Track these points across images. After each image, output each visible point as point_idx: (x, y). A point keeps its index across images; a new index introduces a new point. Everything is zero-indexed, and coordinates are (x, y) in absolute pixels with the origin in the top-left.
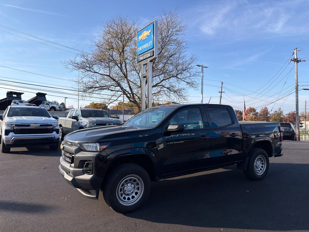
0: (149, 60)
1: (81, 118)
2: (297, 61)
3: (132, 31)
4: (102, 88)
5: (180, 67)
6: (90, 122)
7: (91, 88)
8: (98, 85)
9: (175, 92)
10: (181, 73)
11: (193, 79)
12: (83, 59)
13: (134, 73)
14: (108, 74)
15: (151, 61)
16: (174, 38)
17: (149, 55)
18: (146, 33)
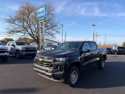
0: (43, 21)
1: (17, 45)
2: (94, 25)
3: (33, 8)
4: (18, 32)
5: (53, 25)
6: (22, 48)
7: (12, 31)
8: (16, 30)
9: (51, 35)
10: (53, 27)
11: (59, 30)
12: (10, 18)
13: (33, 26)
14: (22, 25)
15: (44, 21)
16: (51, 12)
17: (43, 18)
18: (42, 9)
